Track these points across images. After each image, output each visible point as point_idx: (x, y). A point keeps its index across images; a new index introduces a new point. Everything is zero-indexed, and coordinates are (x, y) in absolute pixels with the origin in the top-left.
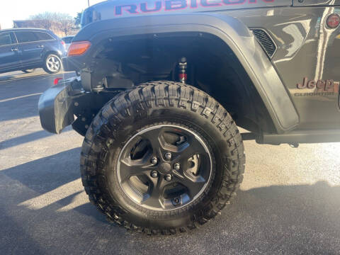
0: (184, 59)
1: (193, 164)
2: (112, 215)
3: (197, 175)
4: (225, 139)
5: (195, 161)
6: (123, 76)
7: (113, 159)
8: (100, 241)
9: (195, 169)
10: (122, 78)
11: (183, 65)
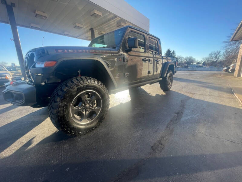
0: (80, 70)
1: (95, 103)
2: (71, 131)
3: (97, 107)
4: (105, 92)
5: (96, 102)
6: (55, 77)
7: (69, 107)
8: (64, 147)
9: (95, 105)
10: (54, 78)
11: (79, 72)
